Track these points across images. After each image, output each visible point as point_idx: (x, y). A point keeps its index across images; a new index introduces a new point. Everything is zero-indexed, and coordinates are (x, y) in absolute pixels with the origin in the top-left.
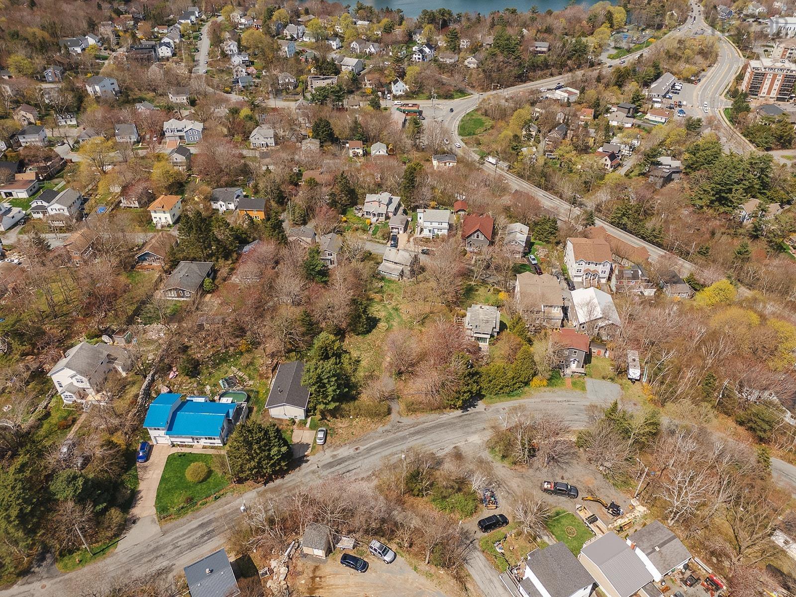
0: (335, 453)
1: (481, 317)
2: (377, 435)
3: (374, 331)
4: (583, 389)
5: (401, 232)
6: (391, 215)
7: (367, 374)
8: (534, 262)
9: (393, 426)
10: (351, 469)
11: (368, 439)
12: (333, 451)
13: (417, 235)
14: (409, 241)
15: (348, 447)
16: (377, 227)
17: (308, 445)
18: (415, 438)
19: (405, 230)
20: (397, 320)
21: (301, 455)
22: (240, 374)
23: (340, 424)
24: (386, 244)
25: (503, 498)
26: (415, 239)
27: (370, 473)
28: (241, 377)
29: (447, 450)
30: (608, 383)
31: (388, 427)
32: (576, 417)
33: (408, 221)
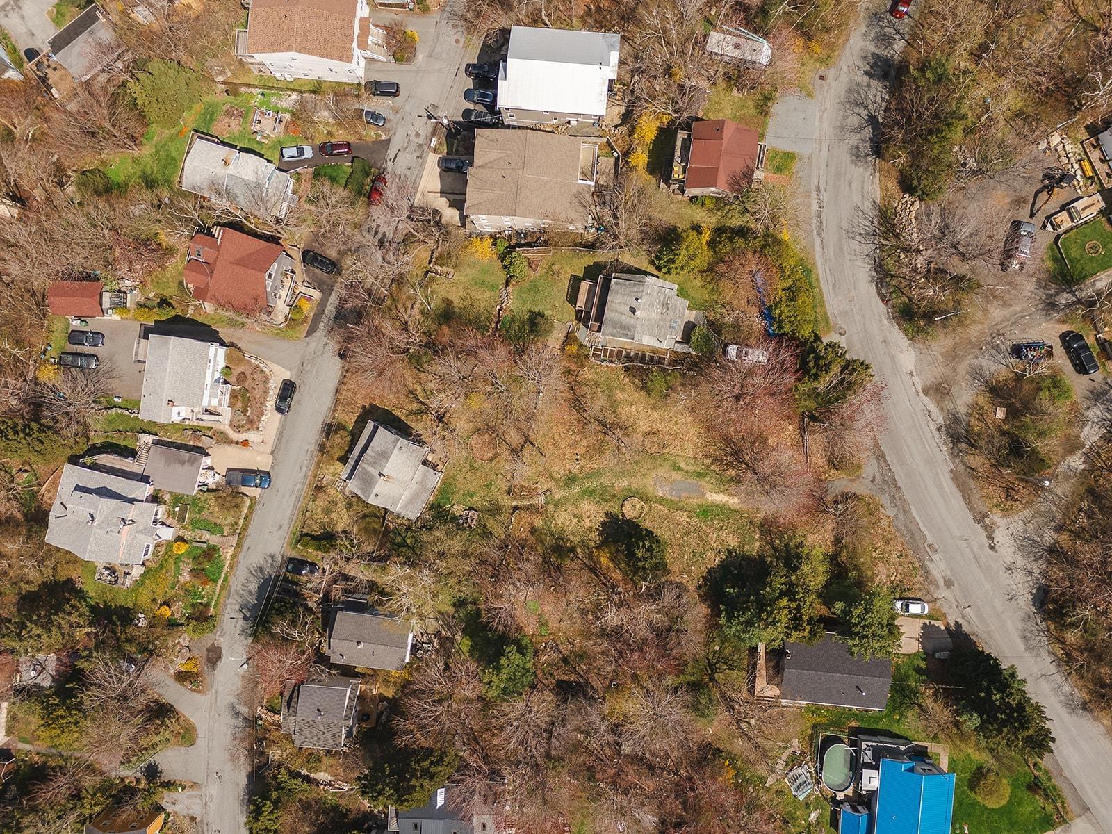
0: (941, 582)
1: (654, 315)
2: (901, 516)
3: (647, 525)
4: (790, 157)
5: (207, 461)
6: (148, 490)
7: (757, 537)
8: (308, 152)
9: (882, 490)
10: (971, 556)
11: (909, 530)
12: (937, 586)
13: (224, 422)
14: (245, 443)
15: (927, 563)
16: (195, 524)
17: (925, 627)
18: (908, 455)
19: (202, 451)
20: (607, 480)
21: (946, 635)
22: (781, 766)
23: (882, 575)
24: (253, 499)
25: (1023, 331)
26: (237, 428)
27: (978, 526)
28: (787, 765)
29: (932, 406)
30: (775, 108)
31: (884, 499)
32: (854, 185)
33: (158, 443)
